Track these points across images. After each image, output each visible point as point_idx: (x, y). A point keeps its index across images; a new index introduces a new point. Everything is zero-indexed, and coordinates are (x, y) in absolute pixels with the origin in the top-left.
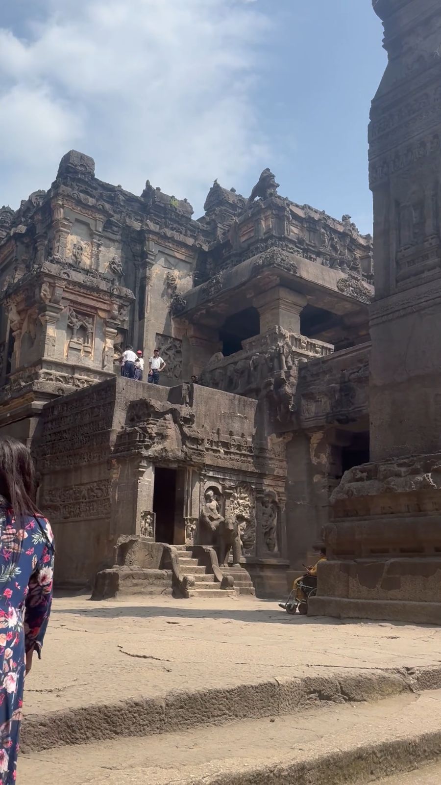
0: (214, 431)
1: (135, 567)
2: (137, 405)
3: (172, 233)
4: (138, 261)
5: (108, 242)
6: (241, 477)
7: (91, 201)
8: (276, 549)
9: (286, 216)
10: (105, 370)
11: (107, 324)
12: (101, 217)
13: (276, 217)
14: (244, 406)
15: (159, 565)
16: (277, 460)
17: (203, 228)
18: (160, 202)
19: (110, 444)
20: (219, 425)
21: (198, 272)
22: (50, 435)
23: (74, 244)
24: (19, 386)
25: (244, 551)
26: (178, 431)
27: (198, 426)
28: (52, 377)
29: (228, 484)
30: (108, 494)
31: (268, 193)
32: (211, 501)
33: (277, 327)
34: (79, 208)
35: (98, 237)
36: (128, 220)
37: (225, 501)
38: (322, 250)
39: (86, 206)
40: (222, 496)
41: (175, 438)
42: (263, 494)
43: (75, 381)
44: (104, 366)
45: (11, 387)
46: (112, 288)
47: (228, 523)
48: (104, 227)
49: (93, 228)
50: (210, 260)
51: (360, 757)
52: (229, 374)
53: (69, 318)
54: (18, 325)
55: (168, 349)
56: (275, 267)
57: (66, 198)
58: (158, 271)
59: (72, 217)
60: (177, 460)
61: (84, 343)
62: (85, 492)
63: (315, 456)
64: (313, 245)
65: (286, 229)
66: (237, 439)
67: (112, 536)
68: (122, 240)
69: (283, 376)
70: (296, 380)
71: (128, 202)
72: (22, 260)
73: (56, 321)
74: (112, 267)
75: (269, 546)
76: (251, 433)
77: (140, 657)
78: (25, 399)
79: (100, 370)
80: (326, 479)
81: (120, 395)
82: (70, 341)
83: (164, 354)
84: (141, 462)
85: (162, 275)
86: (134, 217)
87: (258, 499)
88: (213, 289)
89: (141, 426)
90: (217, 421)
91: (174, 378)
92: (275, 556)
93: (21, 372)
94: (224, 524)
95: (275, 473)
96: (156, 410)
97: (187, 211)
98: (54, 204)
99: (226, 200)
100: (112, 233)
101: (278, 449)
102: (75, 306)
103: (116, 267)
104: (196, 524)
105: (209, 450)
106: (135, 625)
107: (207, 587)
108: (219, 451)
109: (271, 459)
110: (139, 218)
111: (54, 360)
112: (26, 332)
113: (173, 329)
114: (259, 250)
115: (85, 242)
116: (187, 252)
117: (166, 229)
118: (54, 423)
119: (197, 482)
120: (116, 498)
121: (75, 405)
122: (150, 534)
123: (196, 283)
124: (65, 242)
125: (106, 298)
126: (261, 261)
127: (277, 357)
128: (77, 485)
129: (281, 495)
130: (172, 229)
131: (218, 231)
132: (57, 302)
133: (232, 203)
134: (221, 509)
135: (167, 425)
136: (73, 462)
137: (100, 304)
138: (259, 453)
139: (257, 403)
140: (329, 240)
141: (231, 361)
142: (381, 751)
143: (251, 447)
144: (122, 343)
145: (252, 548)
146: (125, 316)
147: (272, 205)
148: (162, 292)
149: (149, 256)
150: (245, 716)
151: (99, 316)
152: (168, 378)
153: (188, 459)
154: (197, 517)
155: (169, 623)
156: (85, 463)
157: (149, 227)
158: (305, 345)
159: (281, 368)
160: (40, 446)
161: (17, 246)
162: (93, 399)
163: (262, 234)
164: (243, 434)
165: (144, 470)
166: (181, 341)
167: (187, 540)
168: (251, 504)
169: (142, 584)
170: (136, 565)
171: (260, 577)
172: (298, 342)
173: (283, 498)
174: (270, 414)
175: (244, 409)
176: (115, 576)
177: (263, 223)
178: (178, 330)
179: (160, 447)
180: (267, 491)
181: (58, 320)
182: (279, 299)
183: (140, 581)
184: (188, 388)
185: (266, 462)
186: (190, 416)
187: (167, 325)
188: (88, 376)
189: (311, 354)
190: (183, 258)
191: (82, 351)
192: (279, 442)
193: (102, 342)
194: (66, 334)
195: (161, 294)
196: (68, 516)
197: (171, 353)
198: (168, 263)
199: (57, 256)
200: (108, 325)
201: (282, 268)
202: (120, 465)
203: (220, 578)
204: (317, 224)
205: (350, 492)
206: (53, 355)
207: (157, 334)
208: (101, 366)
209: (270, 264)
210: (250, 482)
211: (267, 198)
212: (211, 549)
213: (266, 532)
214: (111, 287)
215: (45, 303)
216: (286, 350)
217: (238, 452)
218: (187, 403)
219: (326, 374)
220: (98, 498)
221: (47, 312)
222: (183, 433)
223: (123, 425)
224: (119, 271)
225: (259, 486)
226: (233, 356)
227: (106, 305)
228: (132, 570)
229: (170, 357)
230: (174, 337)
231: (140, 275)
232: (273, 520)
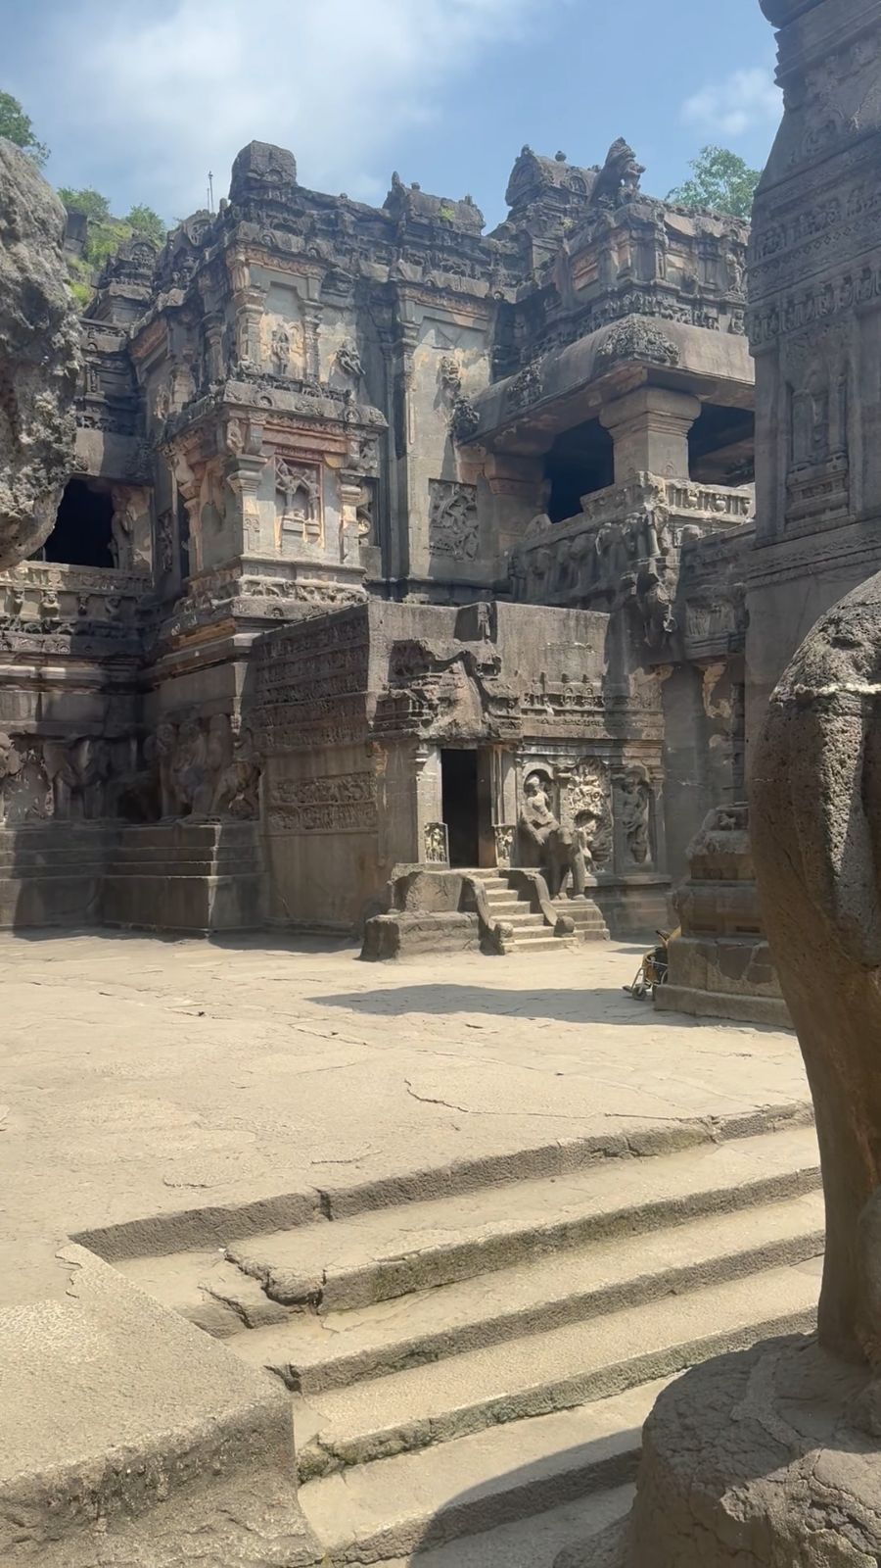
0: (535, 679)
1: (422, 914)
2: (405, 648)
3: (446, 279)
4: (388, 342)
5: (330, 313)
6: (584, 749)
7: (296, 243)
8: (648, 857)
9: (658, 240)
10: (346, 565)
11: (342, 479)
12: (315, 271)
13: (639, 244)
14: (586, 627)
15: (457, 906)
16: (646, 713)
17: (504, 250)
18: (420, 215)
19: (368, 717)
20: (544, 668)
21: (499, 347)
22: (269, 690)
23: (273, 332)
24: (208, 605)
25: (595, 866)
26: (475, 689)
27: (508, 674)
28: (260, 588)
29: (562, 763)
30: (371, 796)
31: (623, 193)
32: (535, 794)
33: (642, 473)
34: (275, 262)
35: (313, 312)
36: (363, 265)
37: (559, 791)
38: (730, 297)
39: (286, 255)
40: (553, 784)
41: (469, 701)
42: (623, 773)
43: (299, 591)
44: (343, 557)
45: (194, 602)
46: (346, 413)
47: (562, 835)
48: (323, 286)
49: (302, 293)
50: (519, 319)
51: (622, 1217)
52: (560, 559)
53: (278, 476)
54: (193, 490)
55: (454, 505)
56: (636, 359)
57: (252, 247)
58: (424, 358)
59: (265, 281)
60: (477, 739)
61: (307, 519)
62: (334, 791)
63: (711, 703)
64: (712, 287)
65: (657, 266)
66: (575, 686)
67: (383, 861)
68: (355, 306)
69: (653, 570)
70: (676, 574)
71: (361, 224)
72: (184, 357)
73: (256, 485)
74: (343, 362)
75: (637, 855)
76: (600, 672)
77: (430, 1101)
78: (222, 627)
79: (337, 564)
80: (731, 743)
81: (376, 633)
82: (283, 519)
83: (446, 516)
84: (418, 749)
85: (433, 364)
86: (374, 252)
87: (613, 782)
88: (525, 393)
89: (414, 687)
90: (539, 661)
91: (466, 558)
92: (646, 870)
93: (208, 578)
94: (556, 836)
95: (644, 737)
96: (437, 658)
97: (473, 225)
98: (230, 260)
99: (546, 185)
100: (337, 295)
101: (648, 695)
102: (286, 452)
103: (349, 362)
104: (512, 834)
105: (529, 713)
106: (425, 1029)
107: (532, 935)
108: (545, 711)
109: (636, 713)
110: (384, 254)
111: (260, 557)
112: (207, 503)
113: (458, 466)
114: (607, 315)
115: (292, 324)
116: (476, 311)
117: (435, 272)
118: (273, 671)
119: (512, 769)
120: (385, 802)
121: (304, 643)
122: (440, 857)
123: (497, 373)
124: (257, 330)
125: (338, 432)
126: (610, 347)
127: (642, 533)
128: (321, 778)
129: (654, 771)
130: (446, 269)
131: (534, 255)
132: (256, 453)
133: (558, 186)
134: (554, 804)
135: (455, 682)
136: (310, 741)
137: (327, 443)
138: (614, 705)
139: (608, 619)
140: (744, 272)
141: (564, 533)
142: (644, 1211)
143: (599, 697)
144: (370, 504)
145: (607, 860)
146: (372, 459)
147: (629, 221)
148: (434, 398)
149: (406, 331)
150: (526, 1177)
151: (328, 466)
152: (455, 559)
153: (493, 735)
154: (514, 824)
155: (469, 1026)
156: (329, 744)
157: (403, 276)
158: (695, 499)
159: (649, 552)
160: (254, 710)
161: (171, 330)
162: (334, 637)
163: (613, 279)
164: (585, 677)
165: (424, 760)
166: (474, 487)
167: (499, 860)
168: (603, 790)
169: (434, 938)
170: (423, 908)
171: (621, 905)
172: (682, 496)
173: (658, 776)
174: (631, 635)
175: (586, 633)
176: (392, 928)
177: (615, 256)
178: (468, 467)
179: (447, 719)
180: (630, 766)
181: (260, 484)
182: (647, 412)
183: (431, 933)
184: (488, 610)
185: (628, 720)
186: (493, 659)
187: (449, 461)
188: (319, 577)
189: (706, 514)
190: (469, 322)
191: (304, 533)
192: (649, 681)
193: (336, 513)
194: (275, 507)
195: (433, 402)
196: (312, 824)
197: (457, 512)
198: (442, 339)
199: (246, 361)
200: (344, 480)
201: (650, 359)
202: (386, 751)
203: (553, 920)
204: (719, 244)
205: (711, 847)
206: (258, 548)
207: (431, 481)
208: (338, 556)
209: (628, 354)
210: (600, 756)
211: (621, 204)
212: (538, 876)
213: (631, 833)
214: (343, 411)
215: (235, 455)
216: (658, 517)
217: (577, 708)
218: (487, 637)
219: (729, 563)
220: (355, 800)
221: (240, 472)
222: (482, 691)
223: (387, 684)
224: (356, 368)
225: (615, 761)
226: (567, 525)
227: (337, 444)
228: (417, 918)
229: (456, 520)
230: (461, 482)
231: (393, 371)
232: (641, 813)
